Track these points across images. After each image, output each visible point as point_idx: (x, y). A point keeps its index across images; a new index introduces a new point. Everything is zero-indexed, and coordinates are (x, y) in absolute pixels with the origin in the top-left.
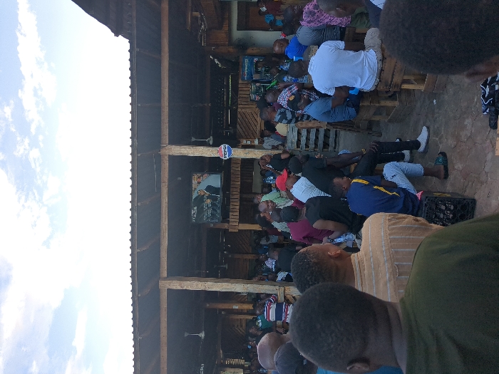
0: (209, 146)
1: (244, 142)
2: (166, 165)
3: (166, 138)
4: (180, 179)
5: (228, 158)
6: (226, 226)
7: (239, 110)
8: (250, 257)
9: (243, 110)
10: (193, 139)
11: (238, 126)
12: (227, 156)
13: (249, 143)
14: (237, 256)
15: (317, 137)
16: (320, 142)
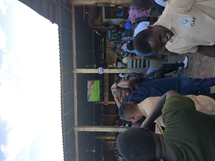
3: (75, 66)
4: (82, 83)
6: (103, 103)
7: (107, 52)
8: (114, 116)
9: (109, 53)
11: (107, 59)
13: (112, 66)
14: (109, 115)
15: (140, 63)
16: (142, 65)
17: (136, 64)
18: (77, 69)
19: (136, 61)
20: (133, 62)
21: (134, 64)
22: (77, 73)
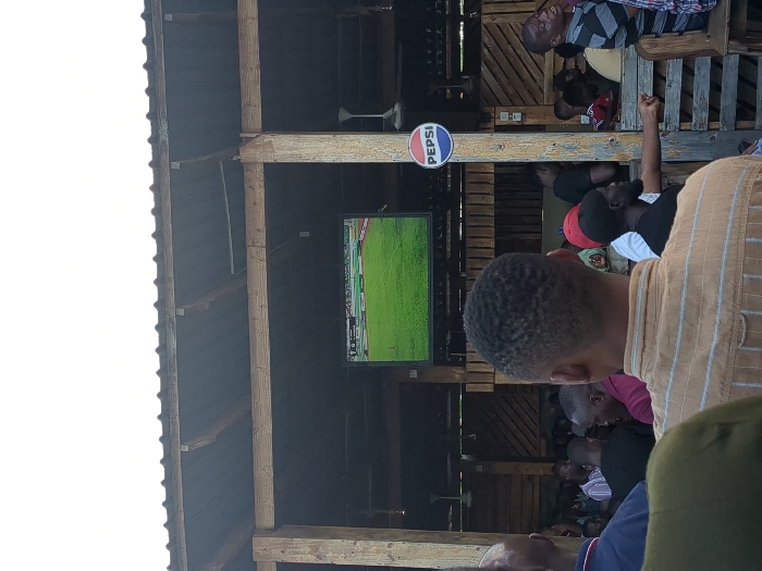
0: (391, 130)
1: (504, 117)
2: (257, 193)
3: (254, 114)
4: (306, 234)
5: (439, 163)
6: (457, 374)
7: (485, 20)
8: (540, 470)
9: (498, 20)
10: (344, 115)
11: (484, 69)
12: (438, 157)
13: (517, 117)
14: (501, 468)
15: (716, 88)
16: (728, 101)
17: (686, 94)
18: (268, 138)
19: (688, 72)
20: (659, 78)
21: (673, 92)
22: (266, 165)
